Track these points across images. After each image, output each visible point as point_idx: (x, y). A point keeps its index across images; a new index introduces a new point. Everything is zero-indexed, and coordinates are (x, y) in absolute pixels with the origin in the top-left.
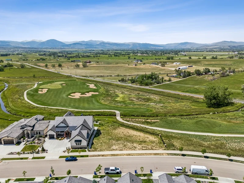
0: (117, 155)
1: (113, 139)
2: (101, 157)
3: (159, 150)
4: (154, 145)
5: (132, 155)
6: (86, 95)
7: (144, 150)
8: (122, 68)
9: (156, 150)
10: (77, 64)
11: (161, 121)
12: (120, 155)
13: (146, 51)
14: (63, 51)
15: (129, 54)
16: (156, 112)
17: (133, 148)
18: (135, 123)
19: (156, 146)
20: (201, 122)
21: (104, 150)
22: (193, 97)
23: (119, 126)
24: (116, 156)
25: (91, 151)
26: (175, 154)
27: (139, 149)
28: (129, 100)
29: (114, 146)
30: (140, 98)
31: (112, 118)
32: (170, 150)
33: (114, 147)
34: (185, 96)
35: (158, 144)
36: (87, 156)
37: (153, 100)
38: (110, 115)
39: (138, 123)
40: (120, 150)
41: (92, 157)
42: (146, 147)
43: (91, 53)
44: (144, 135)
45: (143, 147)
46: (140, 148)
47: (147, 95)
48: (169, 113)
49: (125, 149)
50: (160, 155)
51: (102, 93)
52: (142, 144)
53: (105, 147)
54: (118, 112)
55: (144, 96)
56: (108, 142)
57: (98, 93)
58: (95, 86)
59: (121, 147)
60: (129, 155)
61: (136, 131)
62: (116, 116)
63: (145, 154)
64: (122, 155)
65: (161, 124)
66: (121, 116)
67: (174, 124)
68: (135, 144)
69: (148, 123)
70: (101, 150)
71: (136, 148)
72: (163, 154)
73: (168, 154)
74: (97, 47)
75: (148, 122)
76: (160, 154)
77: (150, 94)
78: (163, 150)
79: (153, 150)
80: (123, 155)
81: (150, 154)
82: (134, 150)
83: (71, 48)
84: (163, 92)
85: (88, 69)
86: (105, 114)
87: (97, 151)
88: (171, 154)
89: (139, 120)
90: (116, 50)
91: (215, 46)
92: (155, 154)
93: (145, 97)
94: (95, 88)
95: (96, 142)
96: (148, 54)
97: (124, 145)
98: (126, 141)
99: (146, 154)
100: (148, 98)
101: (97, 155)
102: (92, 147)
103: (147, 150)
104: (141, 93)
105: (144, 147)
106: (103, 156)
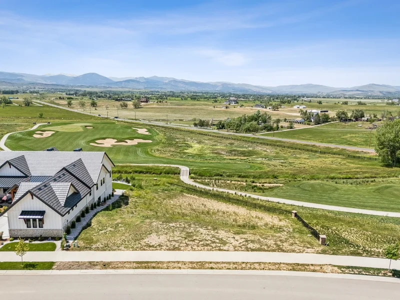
0: (157, 265)
1: (157, 218)
2: (97, 271)
3: (304, 254)
4: (284, 236)
5: (211, 265)
6: (127, 142)
7: (253, 250)
8: (203, 111)
9: (294, 251)
10: (124, 104)
11: (288, 186)
12: (169, 265)
13: (244, 95)
14: (108, 91)
15: (216, 98)
16: (272, 171)
17: (214, 242)
18: (224, 188)
19: (291, 241)
20: (389, 190)
21: (118, 248)
22: (345, 149)
23: (182, 191)
24: (154, 268)
25: (73, 250)
26: (367, 270)
27: (235, 247)
28: (213, 153)
29: (154, 235)
30: (234, 151)
31: (170, 177)
32: (344, 254)
33: (153, 239)
34: (328, 148)
35: (297, 235)
36: (49, 266)
37: (261, 154)
38: (168, 173)
39: (230, 189)
40: (169, 250)
41: (64, 269)
42: (259, 242)
43: (152, 94)
44: (248, 211)
45: (247, 241)
46: (237, 243)
47: (249, 146)
48: (301, 172)
49: (187, 245)
50: (314, 271)
51: (159, 141)
52: (243, 233)
53: (123, 237)
54: (185, 169)
55: (243, 147)
56: (138, 223)
57: (151, 141)
58: (149, 131)
59: (176, 239)
60: (201, 265)
61: (226, 203)
62: (179, 174)
63: (257, 266)
64: (176, 265)
65: (288, 192)
66: (192, 175)
67: (321, 192)
68: (223, 232)
69: (255, 189)
70: (106, 248)
71: (225, 243)
72: (321, 268)
73: (340, 267)
74: (164, 87)
75: (256, 186)
76: (312, 268)
77: (254, 145)
78: (318, 253)
79: (283, 251)
80: (180, 265)
81: (275, 264)
82: (220, 250)
83: (121, 88)
84: (280, 141)
85: (142, 111)
86: (156, 171)
87: (91, 249)
88: (352, 267)
89: (233, 182)
90: (194, 93)
91: (357, 90)
92: (295, 267)
93: (244, 149)
94: (147, 133)
95: (99, 222)
96: (247, 98)
97: (188, 233)
98: (194, 224)
99: (262, 266)
100: (250, 151)
101: (84, 263)
102: (82, 235)
103: (264, 250)
104: (236, 143)
105: (253, 242)
106: (105, 265)
